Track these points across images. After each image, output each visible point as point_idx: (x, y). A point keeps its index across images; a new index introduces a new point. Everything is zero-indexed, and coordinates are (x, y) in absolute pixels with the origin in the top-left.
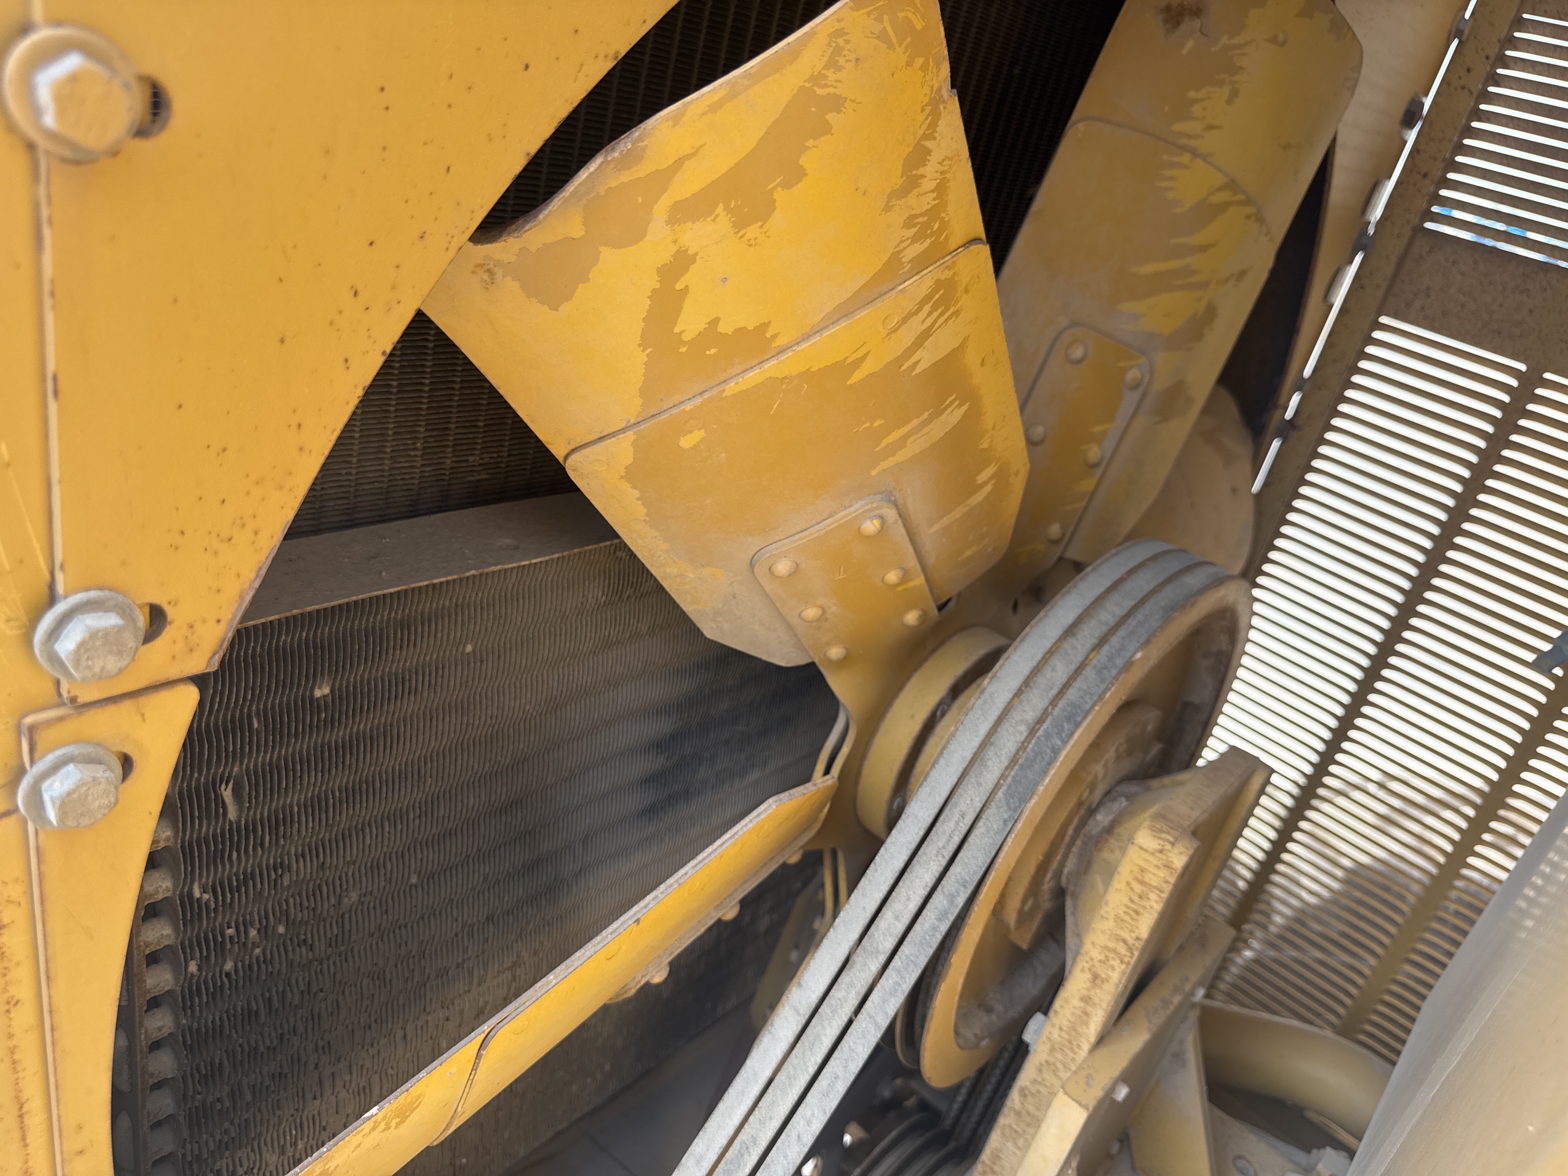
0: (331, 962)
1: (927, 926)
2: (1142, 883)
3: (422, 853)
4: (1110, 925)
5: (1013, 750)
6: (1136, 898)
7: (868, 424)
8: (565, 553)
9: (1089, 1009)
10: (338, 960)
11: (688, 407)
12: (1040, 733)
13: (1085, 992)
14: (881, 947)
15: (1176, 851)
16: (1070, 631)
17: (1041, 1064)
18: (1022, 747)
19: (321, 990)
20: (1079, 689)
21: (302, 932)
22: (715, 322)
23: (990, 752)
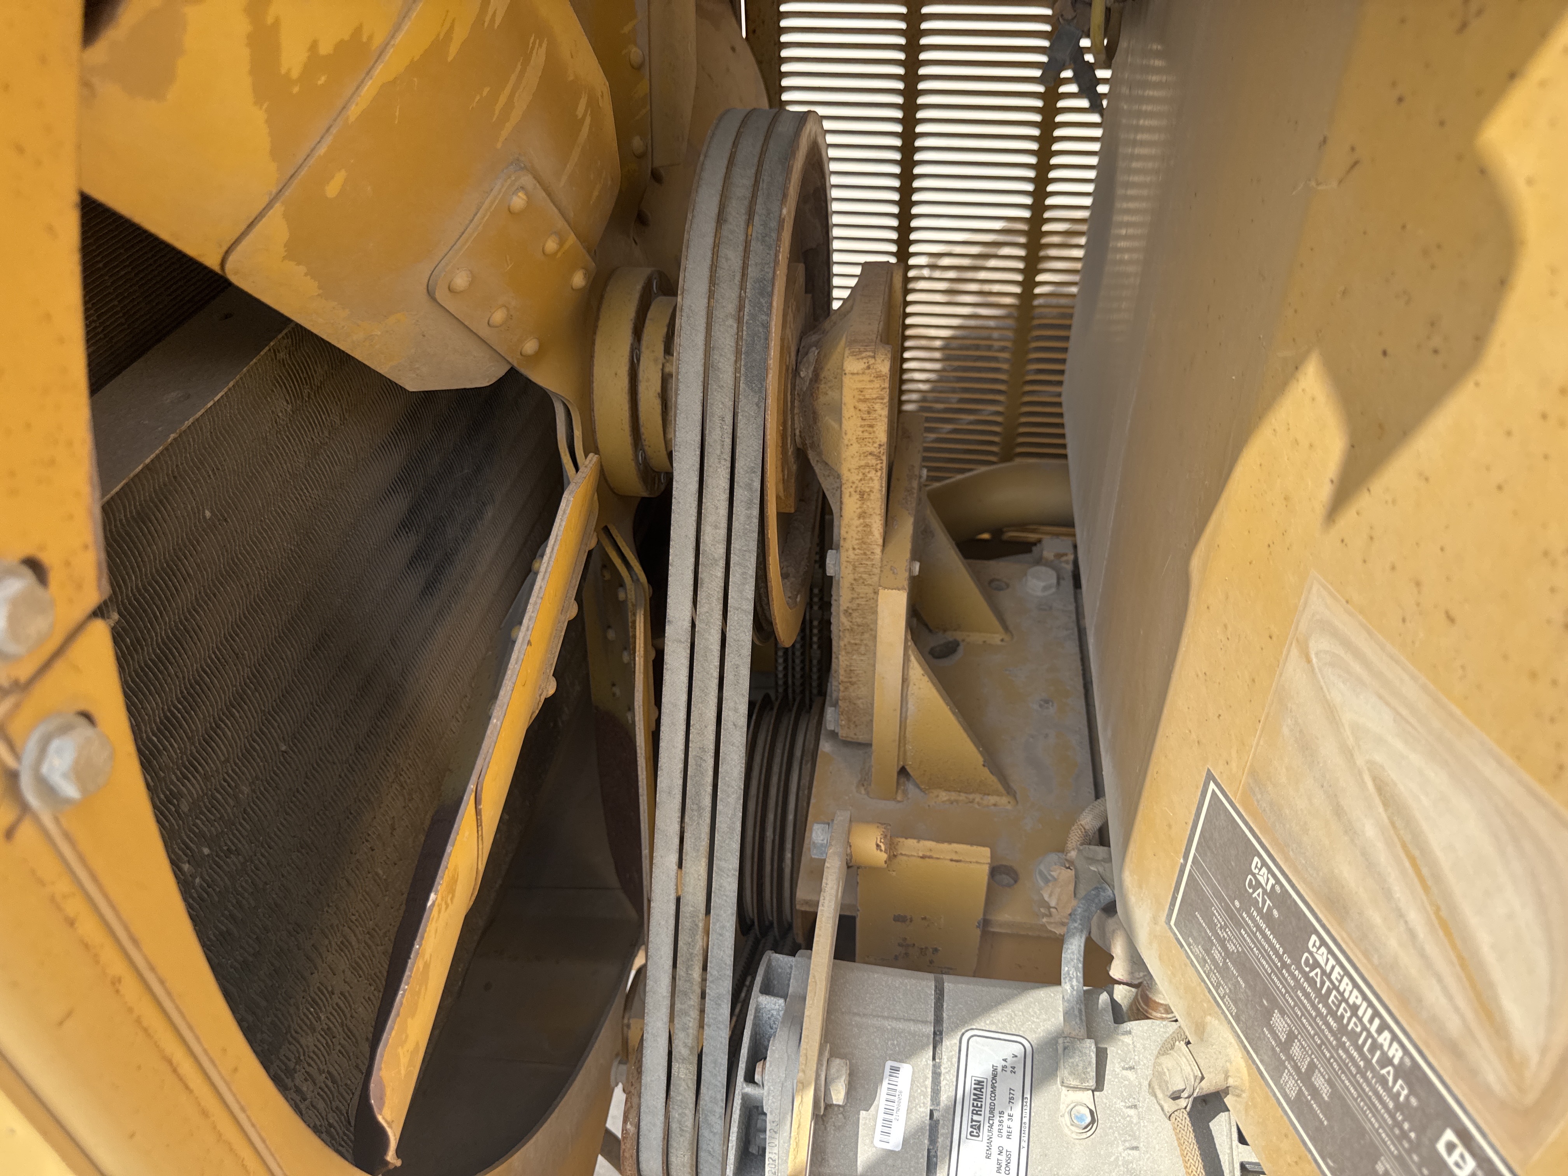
0: (259, 855)
1: (742, 519)
2: (865, 400)
4: (855, 448)
5: (733, 344)
6: (865, 416)
7: (478, 98)
8: (238, 377)
9: (867, 520)
10: (263, 851)
11: (322, 150)
12: (746, 318)
13: (859, 510)
14: (716, 556)
15: (879, 361)
16: (721, 219)
17: (852, 584)
18: (739, 338)
19: (266, 883)
20: (756, 264)
21: (223, 844)
22: (313, 47)
23: (716, 356)
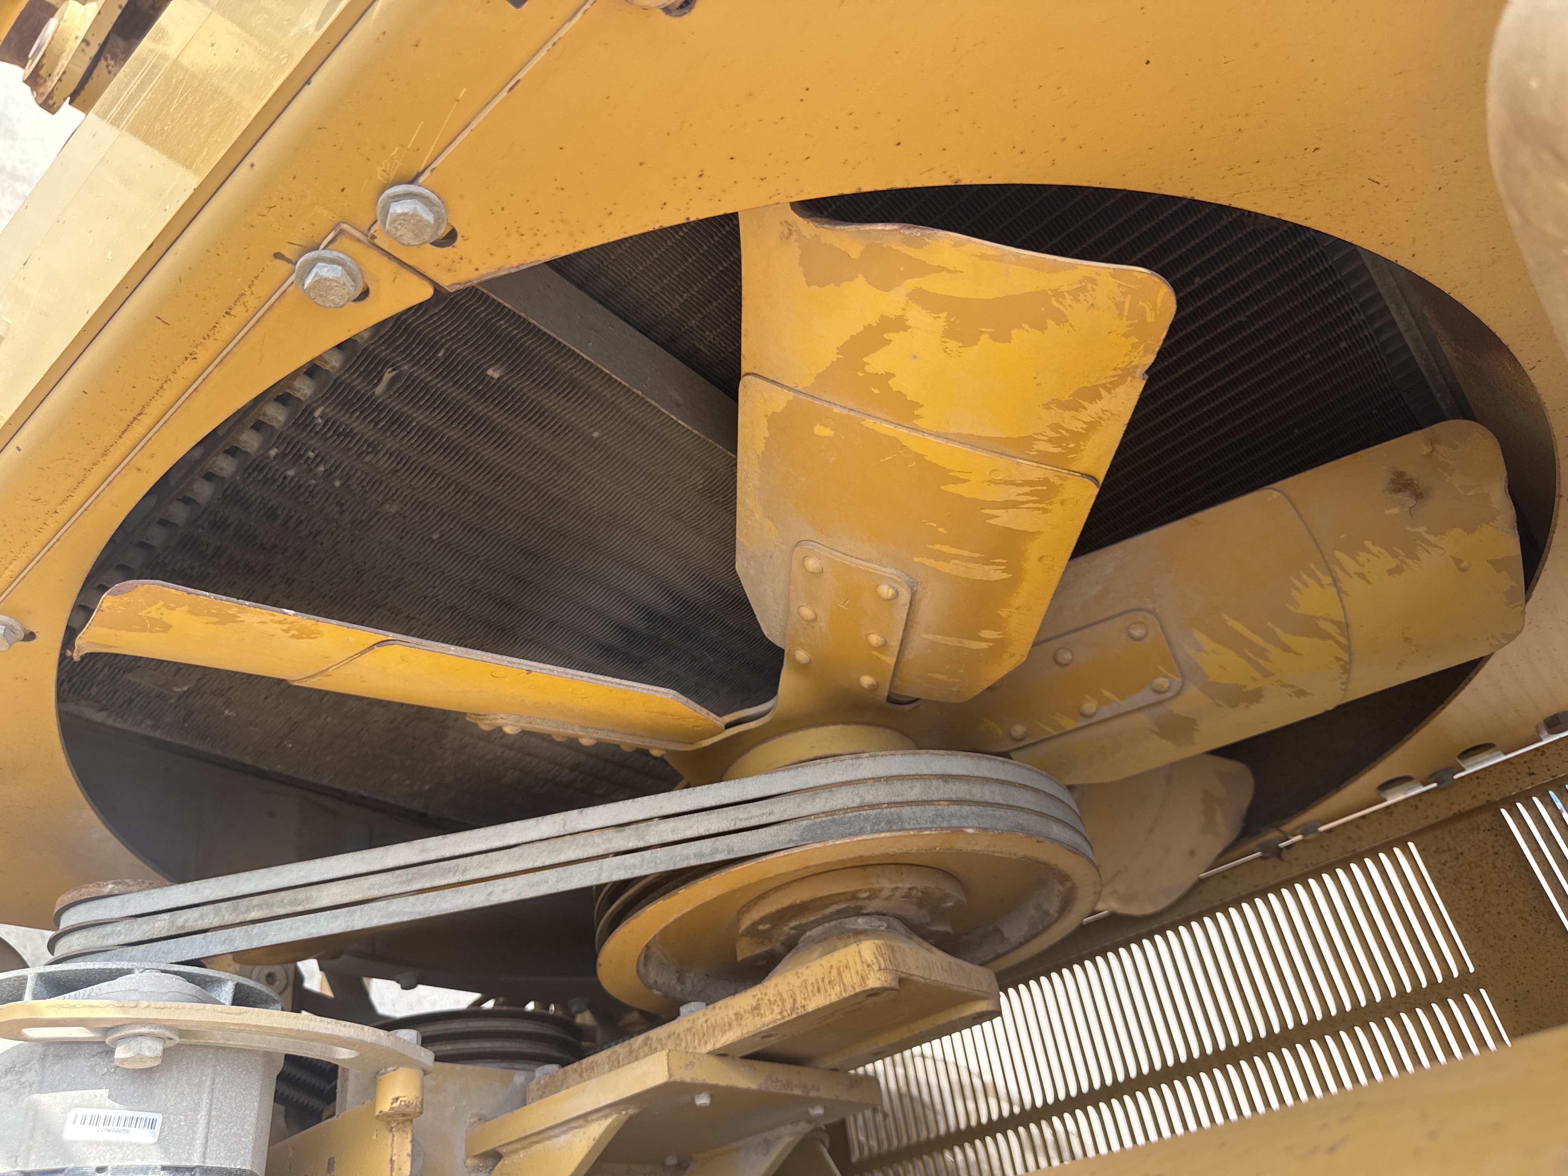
0: (343, 534)
1: (686, 852)
2: (839, 974)
3: (455, 526)
4: (797, 982)
5: (839, 807)
6: (826, 980)
7: (935, 525)
8: (703, 436)
9: (735, 1024)
10: (348, 536)
11: (836, 410)
12: (864, 813)
13: (742, 1011)
14: (647, 837)
15: (878, 975)
16: (946, 778)
17: (674, 1033)
18: (845, 810)
19: (322, 544)
20: (914, 813)
21: (346, 498)
22: (891, 375)
23: (825, 795)
